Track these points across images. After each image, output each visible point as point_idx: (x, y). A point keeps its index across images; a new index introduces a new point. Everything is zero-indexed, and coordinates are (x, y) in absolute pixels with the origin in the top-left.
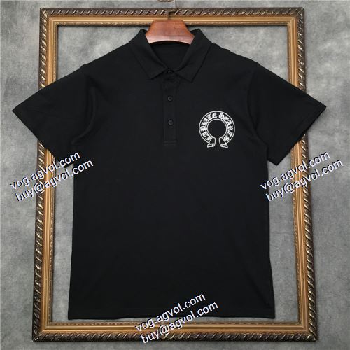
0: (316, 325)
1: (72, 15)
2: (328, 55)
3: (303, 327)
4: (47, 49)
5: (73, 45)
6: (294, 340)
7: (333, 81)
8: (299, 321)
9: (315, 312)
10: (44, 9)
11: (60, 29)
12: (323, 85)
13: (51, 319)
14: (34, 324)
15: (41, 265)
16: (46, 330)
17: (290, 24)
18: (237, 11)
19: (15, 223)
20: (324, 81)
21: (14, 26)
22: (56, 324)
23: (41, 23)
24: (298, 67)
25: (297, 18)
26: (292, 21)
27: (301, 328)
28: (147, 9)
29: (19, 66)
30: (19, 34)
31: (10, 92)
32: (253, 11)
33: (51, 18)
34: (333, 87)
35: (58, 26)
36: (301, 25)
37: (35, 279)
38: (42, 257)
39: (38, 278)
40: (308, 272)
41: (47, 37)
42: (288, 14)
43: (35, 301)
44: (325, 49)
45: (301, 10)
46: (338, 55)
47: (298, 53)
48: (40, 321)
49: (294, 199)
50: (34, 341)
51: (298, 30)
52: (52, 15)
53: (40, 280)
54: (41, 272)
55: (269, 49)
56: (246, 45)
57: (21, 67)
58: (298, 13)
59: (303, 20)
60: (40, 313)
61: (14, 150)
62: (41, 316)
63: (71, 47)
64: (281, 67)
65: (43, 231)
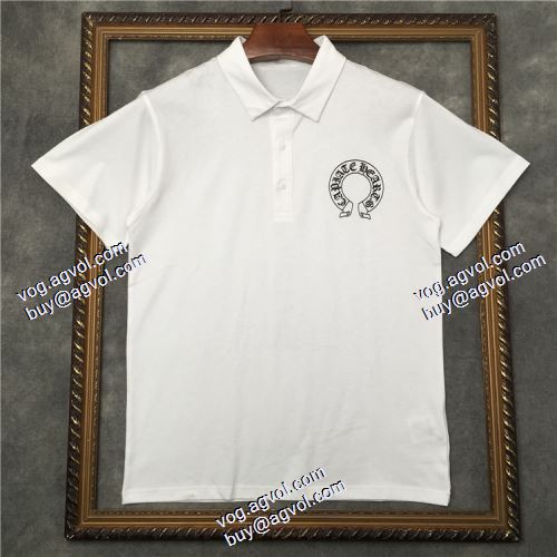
0: (519, 516)
1: (131, 24)
2: (534, 77)
3: (498, 519)
4: (92, 76)
5: (132, 65)
6: (484, 540)
7: (542, 118)
8: (492, 510)
9: (517, 495)
10: (88, 14)
11: (113, 45)
12: (528, 124)
13: (95, 505)
14: (67, 512)
15: (80, 417)
16: (87, 522)
17: (475, 40)
18: (392, 18)
19: (42, 345)
20: (529, 117)
21: (40, 35)
22: (103, 513)
23: (84, 35)
24: (488, 107)
25: (486, 31)
26: (477, 35)
27: (495, 521)
28: (251, 15)
29: (47, 97)
30: (47, 48)
31: (34, 137)
32: (417, 18)
33: (98, 29)
34: (543, 127)
35: (110, 41)
36: (493, 40)
37: (70, 440)
38: (81, 405)
39: (74, 439)
40: (506, 431)
41: (93, 58)
42: (472, 24)
43: (69, 475)
44: (529, 68)
45: (492, 18)
46: (549, 76)
47: (487, 85)
48: (77, 507)
49: (482, 314)
50: (68, 539)
51: (487, 49)
52: (100, 24)
53: (79, 442)
54: (79, 429)
55: (441, 69)
56: (404, 61)
57: (50, 99)
58: (488, 22)
59: (495, 33)
60: (77, 495)
61: (40, 229)
62: (79, 499)
63: (129, 67)
64: (461, 95)
65: (84, 364)
